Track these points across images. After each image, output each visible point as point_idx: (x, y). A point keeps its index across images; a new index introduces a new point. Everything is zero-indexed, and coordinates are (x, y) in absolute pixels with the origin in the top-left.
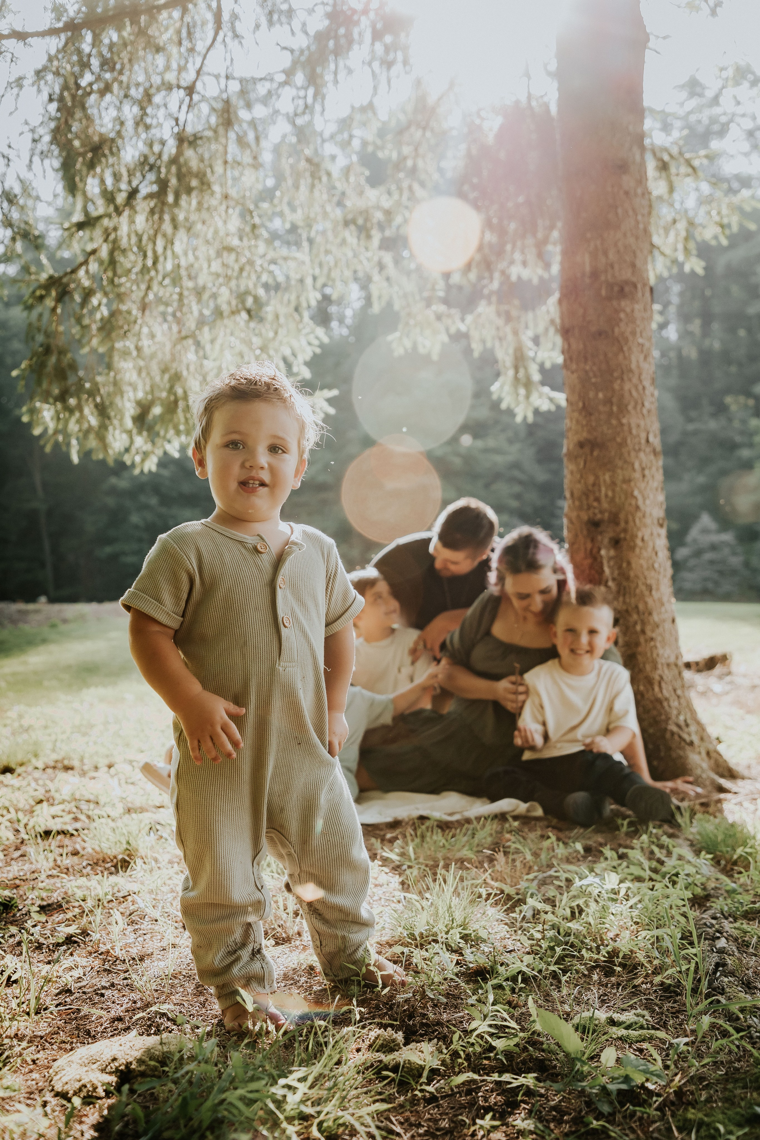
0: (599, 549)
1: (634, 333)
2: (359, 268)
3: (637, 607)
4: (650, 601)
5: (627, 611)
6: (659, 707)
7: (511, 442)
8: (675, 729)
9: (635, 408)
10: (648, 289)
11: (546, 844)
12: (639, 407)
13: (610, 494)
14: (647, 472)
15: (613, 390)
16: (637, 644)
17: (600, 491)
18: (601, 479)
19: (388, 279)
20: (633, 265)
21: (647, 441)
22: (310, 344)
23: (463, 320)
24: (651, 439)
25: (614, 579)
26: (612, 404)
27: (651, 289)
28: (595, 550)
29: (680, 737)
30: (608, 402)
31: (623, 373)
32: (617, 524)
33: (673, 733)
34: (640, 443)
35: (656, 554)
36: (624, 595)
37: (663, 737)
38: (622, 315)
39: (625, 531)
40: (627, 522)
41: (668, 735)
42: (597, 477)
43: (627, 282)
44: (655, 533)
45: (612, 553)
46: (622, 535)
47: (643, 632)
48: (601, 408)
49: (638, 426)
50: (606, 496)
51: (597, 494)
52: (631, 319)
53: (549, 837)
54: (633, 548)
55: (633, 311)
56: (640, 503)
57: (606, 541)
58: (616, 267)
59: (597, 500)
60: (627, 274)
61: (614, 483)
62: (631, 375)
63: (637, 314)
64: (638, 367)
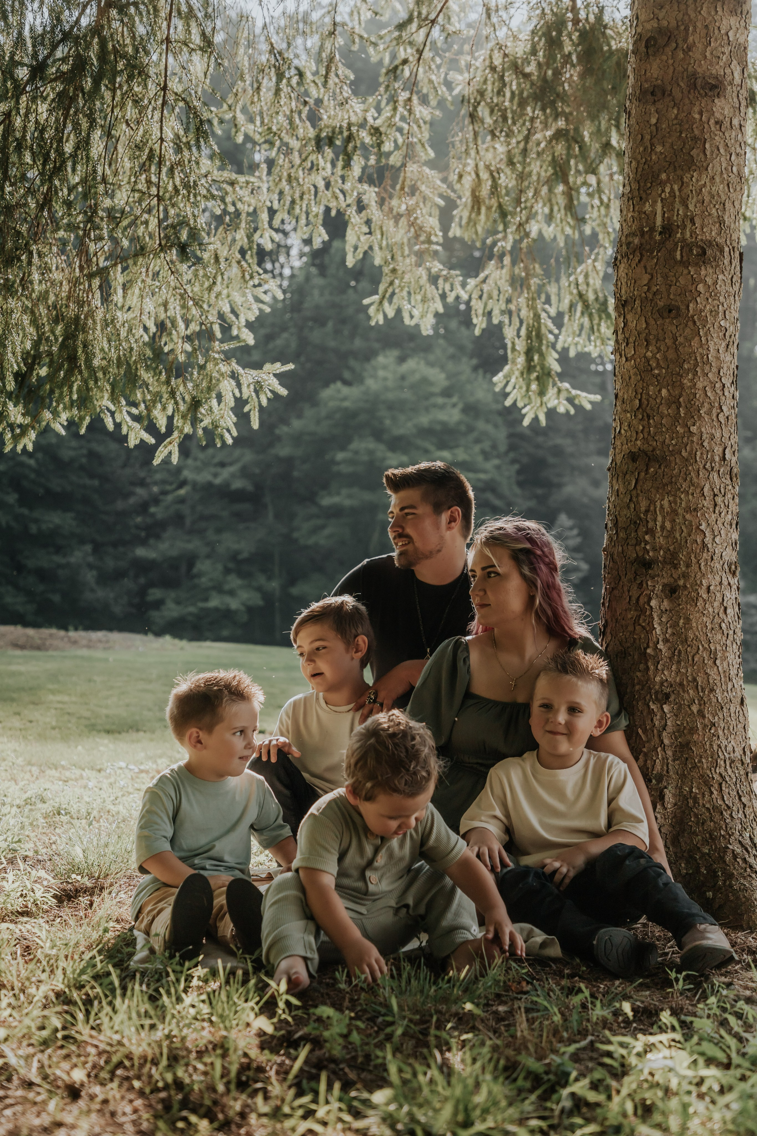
0: (650, 599)
1: (714, 313)
2: (333, 204)
3: (695, 680)
4: (712, 673)
5: (681, 684)
6: (717, 817)
7: (486, 455)
8: (738, 850)
9: (709, 413)
10: (737, 254)
11: (576, 1000)
12: (714, 412)
13: (668, 525)
14: (719, 500)
15: (682, 386)
16: (693, 730)
17: (655, 520)
18: (658, 504)
19: (368, 222)
20: (721, 222)
21: (724, 459)
22: (258, 300)
23: (464, 285)
24: (728, 456)
25: (666, 641)
26: (679, 406)
27: (741, 255)
28: (642, 600)
29: (745, 860)
30: (674, 402)
31: (696, 365)
32: (676, 567)
33: (735, 856)
34: (713, 460)
35: (726, 609)
36: (679, 662)
37: (722, 859)
38: (701, 287)
39: (685, 576)
40: (688, 566)
41: (728, 858)
42: (652, 502)
43: (710, 243)
44: (725, 583)
45: (666, 604)
46: (681, 582)
47: (701, 714)
48: (664, 410)
49: (712, 437)
50: (663, 527)
51: (651, 525)
52: (713, 294)
53: (580, 991)
54: (695, 601)
55: (716, 283)
56: (708, 539)
57: (659, 587)
58: (697, 220)
59: (651, 532)
60: (711, 232)
61: (674, 512)
62: (707, 368)
63: (721, 288)
64: (718, 358)
